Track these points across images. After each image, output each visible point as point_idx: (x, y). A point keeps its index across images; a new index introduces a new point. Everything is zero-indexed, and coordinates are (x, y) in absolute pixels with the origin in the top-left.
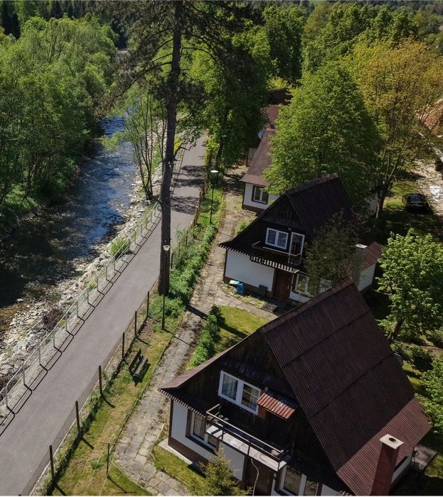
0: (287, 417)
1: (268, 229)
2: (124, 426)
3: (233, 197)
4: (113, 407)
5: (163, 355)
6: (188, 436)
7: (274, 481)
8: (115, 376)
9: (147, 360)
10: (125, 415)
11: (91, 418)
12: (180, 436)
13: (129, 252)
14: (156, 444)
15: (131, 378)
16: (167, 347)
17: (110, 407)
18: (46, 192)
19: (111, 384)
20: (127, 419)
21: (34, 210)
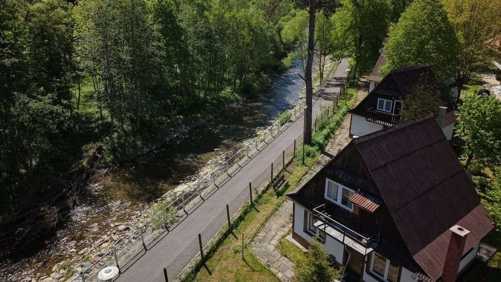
0: (373, 211)
1: (379, 99)
2: (263, 224)
3: (363, 92)
4: (258, 212)
5: (300, 180)
6: (305, 231)
7: (365, 265)
8: (264, 192)
9: (288, 182)
10: (265, 217)
11: (241, 219)
12: (300, 231)
13: (291, 121)
14: (284, 237)
15: (275, 193)
16: (304, 175)
17: (256, 212)
18: (247, 91)
19: (260, 197)
20: (266, 220)
21: (237, 100)
